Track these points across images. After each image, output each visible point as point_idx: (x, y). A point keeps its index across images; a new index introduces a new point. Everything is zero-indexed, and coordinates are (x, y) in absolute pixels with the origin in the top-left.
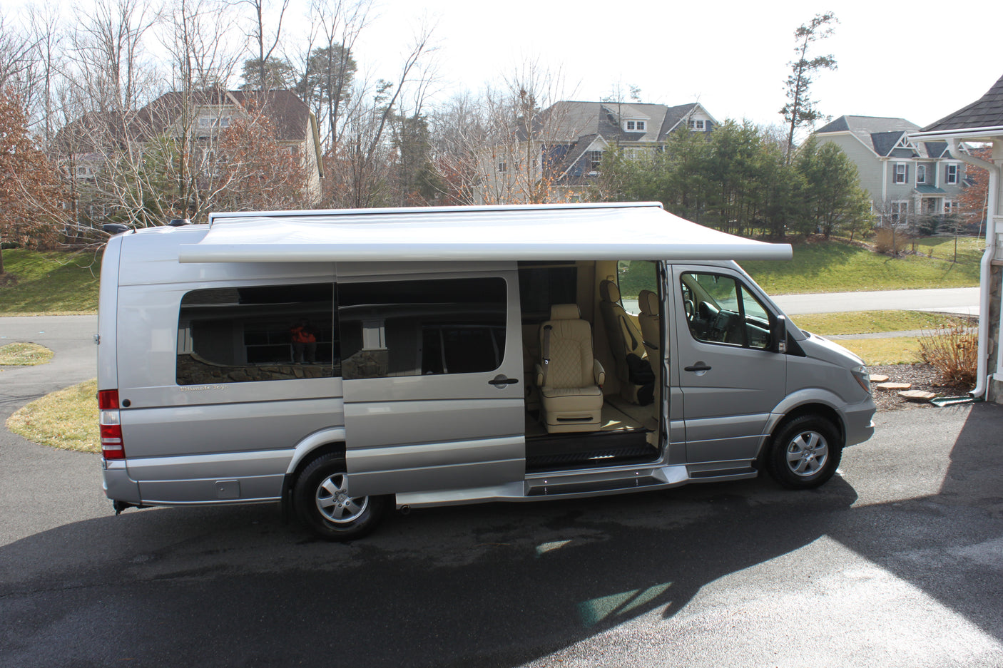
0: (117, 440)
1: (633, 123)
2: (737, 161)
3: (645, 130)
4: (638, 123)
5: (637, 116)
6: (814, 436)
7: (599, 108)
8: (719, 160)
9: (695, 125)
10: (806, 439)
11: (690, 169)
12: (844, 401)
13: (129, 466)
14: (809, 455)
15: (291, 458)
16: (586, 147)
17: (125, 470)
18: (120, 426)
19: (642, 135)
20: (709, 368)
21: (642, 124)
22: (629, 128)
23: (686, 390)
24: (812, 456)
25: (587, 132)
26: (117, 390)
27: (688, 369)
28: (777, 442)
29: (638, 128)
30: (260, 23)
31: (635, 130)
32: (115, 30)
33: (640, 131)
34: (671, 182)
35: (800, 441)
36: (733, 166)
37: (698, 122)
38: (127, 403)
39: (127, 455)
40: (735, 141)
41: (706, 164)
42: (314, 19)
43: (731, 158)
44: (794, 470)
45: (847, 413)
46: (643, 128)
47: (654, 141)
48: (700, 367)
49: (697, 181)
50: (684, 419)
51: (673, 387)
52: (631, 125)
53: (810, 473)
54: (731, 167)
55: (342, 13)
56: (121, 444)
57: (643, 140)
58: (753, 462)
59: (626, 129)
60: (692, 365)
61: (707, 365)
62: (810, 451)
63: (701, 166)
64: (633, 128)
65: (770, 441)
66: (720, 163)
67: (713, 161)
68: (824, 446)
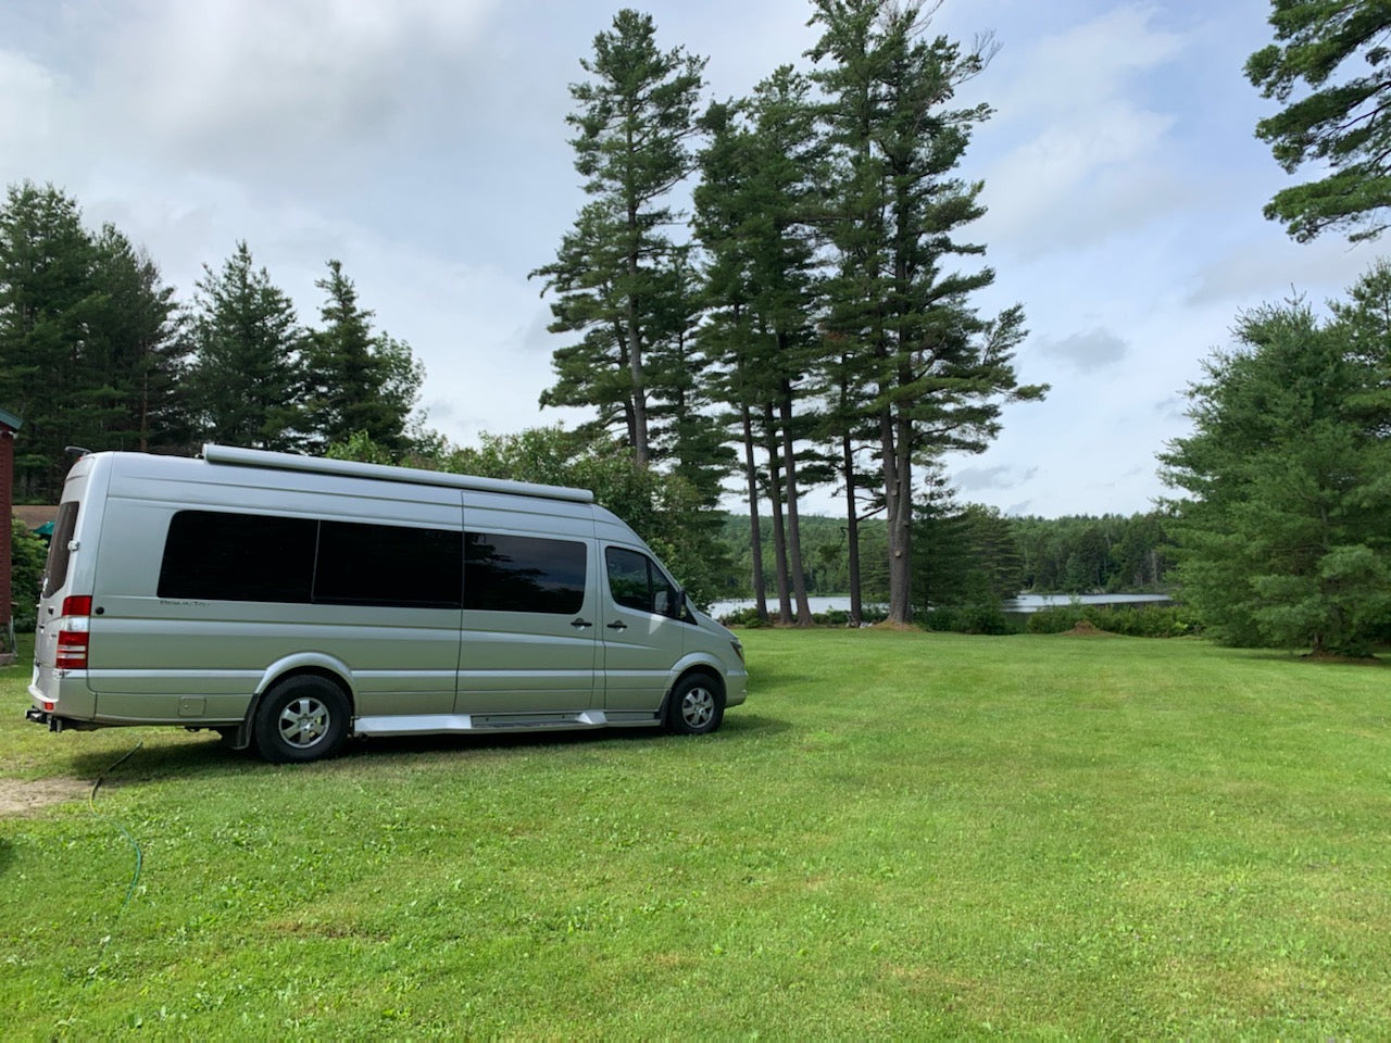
0: (80, 649)
6: (702, 693)
13: (90, 675)
14: (699, 709)
15: (261, 678)
17: (84, 681)
18: (87, 634)
20: (625, 627)
23: (606, 644)
24: (702, 709)
26: (91, 597)
27: (609, 626)
28: (676, 696)
38: (100, 611)
39: (89, 665)
44: (689, 724)
48: (616, 626)
51: (597, 638)
56: (86, 652)
58: (656, 713)
60: (613, 622)
61: (625, 624)
62: (700, 704)
65: (670, 695)
68: (710, 699)
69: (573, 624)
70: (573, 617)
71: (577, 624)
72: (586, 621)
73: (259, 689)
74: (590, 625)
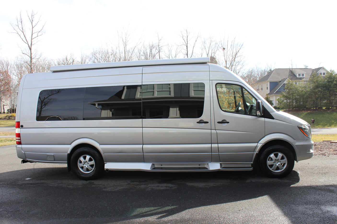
0: (19, 138)
1: (300, 74)
2: (334, 84)
3: (304, 77)
4: (302, 74)
5: (301, 72)
6: (280, 155)
7: (289, 70)
8: (328, 83)
9: (322, 74)
10: (276, 155)
11: (317, 87)
12: (295, 140)
14: (277, 163)
15: (69, 148)
16: (284, 82)
17: (21, 148)
18: (20, 133)
19: (303, 78)
20: (228, 123)
21: (303, 74)
22: (299, 76)
23: (218, 131)
24: (279, 163)
25: (284, 77)
26: (20, 122)
27: (219, 123)
28: (262, 156)
29: (302, 76)
30: (187, 51)
31: (301, 76)
32: (148, 54)
33: (303, 77)
34: (310, 91)
35: (273, 156)
36: (333, 85)
37: (323, 73)
38: (22, 126)
39: (22, 143)
40: (334, 77)
41: (323, 85)
42: (202, 48)
43: (332, 83)
44: (271, 169)
45: (297, 146)
46: (303, 76)
47: (308, 80)
48: (224, 122)
49: (319, 91)
50: (218, 144)
51: (212, 129)
52: (299, 75)
53: (279, 171)
54: (332, 86)
55: (211, 47)
57: (304, 79)
58: (252, 164)
59: (298, 76)
60: (221, 121)
61: (227, 121)
62: (278, 160)
63: (321, 86)
64: (300, 76)
65: (258, 155)
66: (328, 84)
67: (325, 84)
69: (198, 123)
70: (198, 119)
71: (200, 122)
72: (205, 121)
73: (69, 152)
74: (207, 122)
